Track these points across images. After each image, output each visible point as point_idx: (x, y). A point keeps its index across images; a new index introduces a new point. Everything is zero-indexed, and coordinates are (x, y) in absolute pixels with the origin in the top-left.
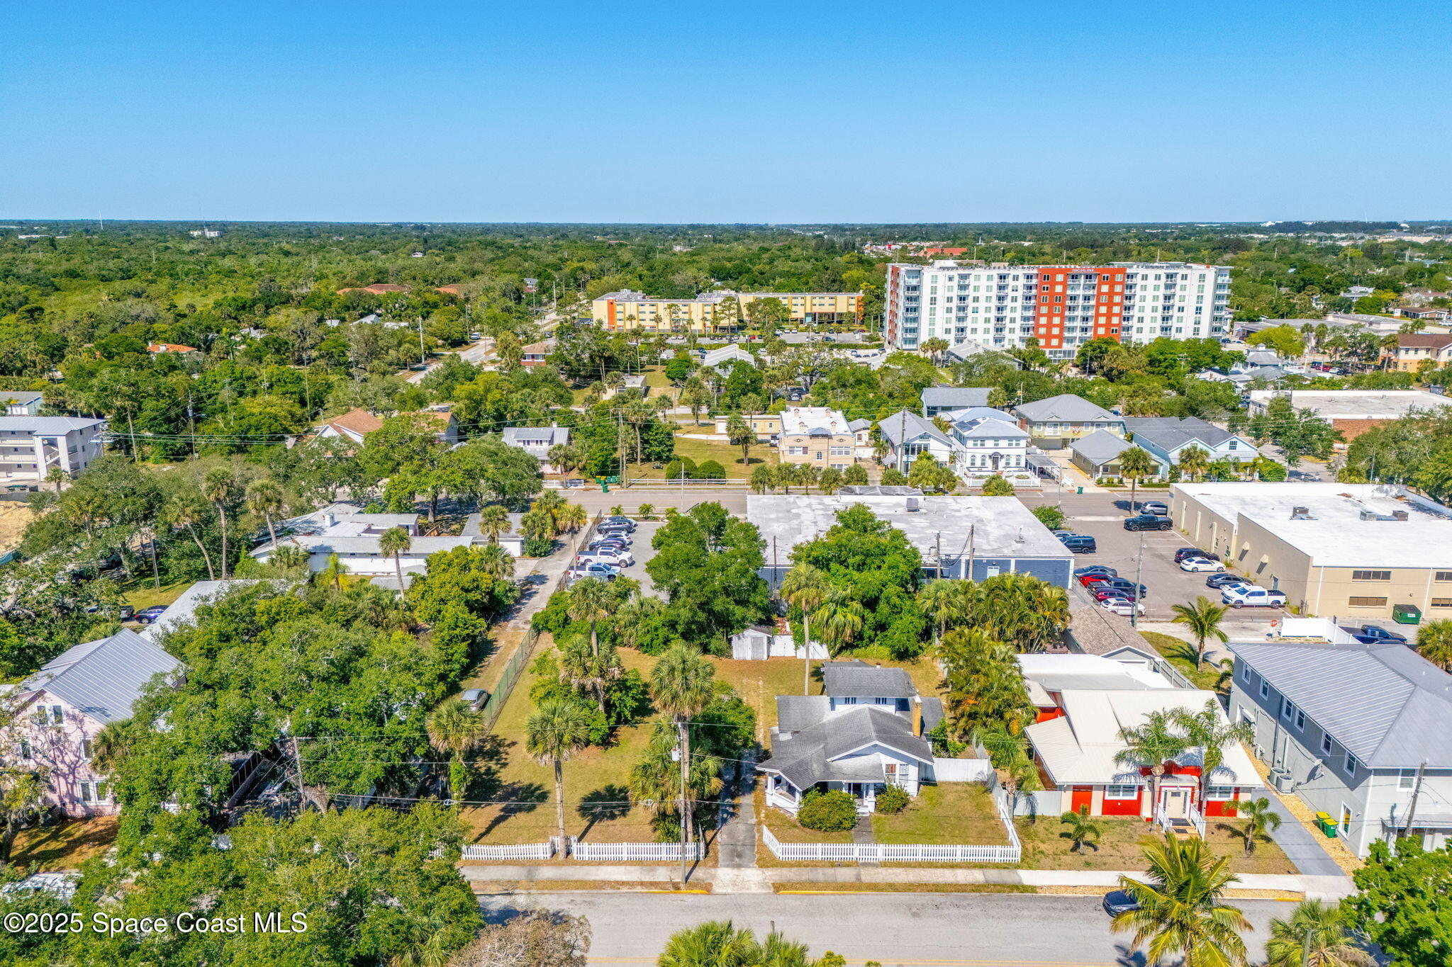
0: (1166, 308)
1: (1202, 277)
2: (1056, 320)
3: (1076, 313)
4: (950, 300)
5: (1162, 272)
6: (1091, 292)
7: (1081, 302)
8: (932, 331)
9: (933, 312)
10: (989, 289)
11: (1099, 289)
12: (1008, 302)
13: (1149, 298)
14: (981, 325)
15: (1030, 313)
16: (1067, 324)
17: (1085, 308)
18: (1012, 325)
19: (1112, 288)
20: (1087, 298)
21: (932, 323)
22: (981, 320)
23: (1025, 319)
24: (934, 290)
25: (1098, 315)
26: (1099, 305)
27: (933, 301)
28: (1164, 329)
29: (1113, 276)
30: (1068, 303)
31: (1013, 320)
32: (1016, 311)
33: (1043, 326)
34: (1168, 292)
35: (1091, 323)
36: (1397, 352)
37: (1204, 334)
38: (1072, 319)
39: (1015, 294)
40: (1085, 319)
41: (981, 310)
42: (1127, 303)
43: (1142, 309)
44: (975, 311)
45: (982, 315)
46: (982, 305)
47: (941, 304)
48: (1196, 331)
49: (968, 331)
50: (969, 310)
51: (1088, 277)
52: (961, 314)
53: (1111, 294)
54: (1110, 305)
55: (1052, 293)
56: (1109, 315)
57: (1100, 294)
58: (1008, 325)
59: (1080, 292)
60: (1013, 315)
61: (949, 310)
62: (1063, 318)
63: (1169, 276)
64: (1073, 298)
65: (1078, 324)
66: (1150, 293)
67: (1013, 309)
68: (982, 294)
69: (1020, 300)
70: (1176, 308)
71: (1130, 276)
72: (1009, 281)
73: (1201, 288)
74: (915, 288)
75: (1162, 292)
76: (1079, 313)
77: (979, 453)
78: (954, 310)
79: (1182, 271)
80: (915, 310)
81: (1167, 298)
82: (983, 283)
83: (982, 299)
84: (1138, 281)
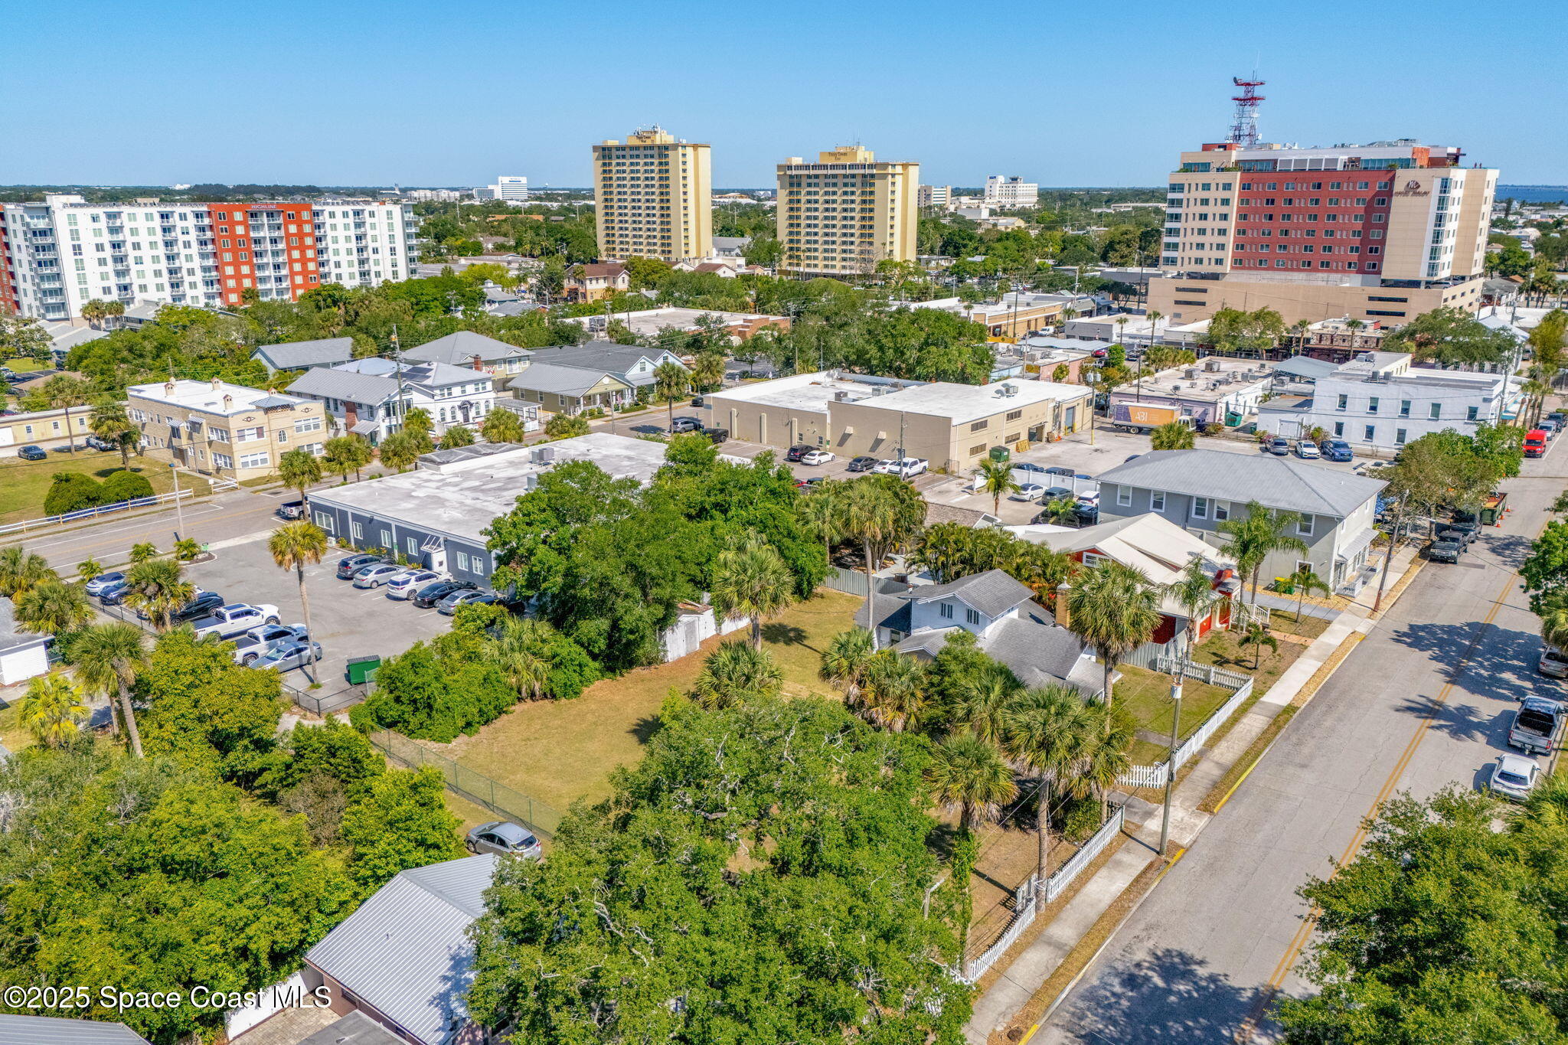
0: (360, 250)
1: (389, 213)
2: (245, 270)
3: (265, 260)
4: (100, 247)
5: (349, 208)
6: (276, 234)
7: (269, 246)
8: (84, 292)
9: (80, 265)
10: (151, 231)
11: (287, 229)
12: (179, 248)
13: (341, 240)
14: (151, 281)
15: (210, 262)
16: (258, 274)
17: (275, 253)
18: (192, 279)
19: (300, 227)
20: (274, 241)
21: (82, 279)
22: (150, 274)
23: (205, 269)
24: (75, 234)
25: (291, 261)
26: (290, 249)
27: (77, 249)
28: (363, 274)
29: (299, 213)
30: (255, 248)
31: (191, 272)
32: (192, 260)
33: (230, 277)
34: (359, 232)
35: (284, 272)
36: (582, 282)
37: (403, 277)
38: (261, 267)
39: (186, 238)
40: (277, 267)
41: (147, 260)
42: (319, 246)
43: (336, 252)
44: (139, 261)
45: (149, 267)
46: (146, 253)
47: (90, 255)
48: (395, 273)
49: (135, 288)
50: (131, 260)
51: (270, 215)
52: (119, 267)
53: (301, 235)
54: (303, 249)
55: (234, 236)
56: (304, 261)
57: (288, 235)
58: (187, 279)
59: (265, 233)
60: (190, 265)
61: (102, 262)
62: (252, 266)
63: (357, 213)
64: (257, 241)
65: (270, 272)
66: (341, 233)
67: (189, 258)
68: (144, 238)
69: (195, 246)
70: (370, 250)
71: (316, 214)
72: (175, 220)
73: (391, 226)
74: (43, 233)
75: (352, 232)
76: (268, 259)
77: (447, 405)
78: (110, 261)
79: (368, 208)
80: (53, 262)
81: (359, 238)
82: (141, 224)
83: (145, 246)
84: (325, 218)
